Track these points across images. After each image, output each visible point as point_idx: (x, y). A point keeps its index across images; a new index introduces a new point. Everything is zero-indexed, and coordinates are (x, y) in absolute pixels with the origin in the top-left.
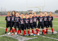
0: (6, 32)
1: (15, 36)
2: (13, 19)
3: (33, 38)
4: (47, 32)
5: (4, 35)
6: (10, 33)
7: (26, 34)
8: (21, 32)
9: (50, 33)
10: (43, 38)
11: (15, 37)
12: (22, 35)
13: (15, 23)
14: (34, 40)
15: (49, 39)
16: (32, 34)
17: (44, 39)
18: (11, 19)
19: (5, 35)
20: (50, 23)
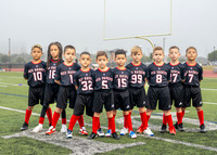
0: (26, 125)
1: (61, 138)
2: (52, 75)
3: (128, 145)
4: (179, 125)
5: (17, 135)
6: (40, 126)
7: (100, 130)
8: (82, 125)
9: (193, 129)
10: (164, 144)
11: (59, 141)
12: (86, 135)
13: (62, 90)
14: (134, 152)
15: (188, 148)
16: (124, 131)
17: (171, 150)
18: (45, 74)
19: (24, 133)
20: (193, 90)
